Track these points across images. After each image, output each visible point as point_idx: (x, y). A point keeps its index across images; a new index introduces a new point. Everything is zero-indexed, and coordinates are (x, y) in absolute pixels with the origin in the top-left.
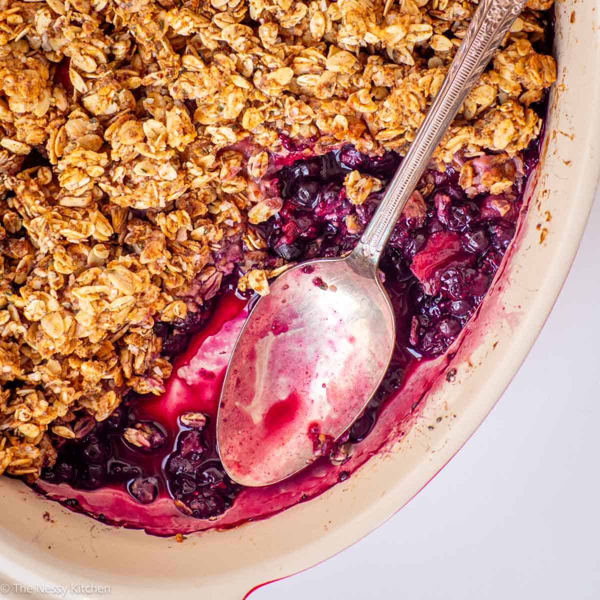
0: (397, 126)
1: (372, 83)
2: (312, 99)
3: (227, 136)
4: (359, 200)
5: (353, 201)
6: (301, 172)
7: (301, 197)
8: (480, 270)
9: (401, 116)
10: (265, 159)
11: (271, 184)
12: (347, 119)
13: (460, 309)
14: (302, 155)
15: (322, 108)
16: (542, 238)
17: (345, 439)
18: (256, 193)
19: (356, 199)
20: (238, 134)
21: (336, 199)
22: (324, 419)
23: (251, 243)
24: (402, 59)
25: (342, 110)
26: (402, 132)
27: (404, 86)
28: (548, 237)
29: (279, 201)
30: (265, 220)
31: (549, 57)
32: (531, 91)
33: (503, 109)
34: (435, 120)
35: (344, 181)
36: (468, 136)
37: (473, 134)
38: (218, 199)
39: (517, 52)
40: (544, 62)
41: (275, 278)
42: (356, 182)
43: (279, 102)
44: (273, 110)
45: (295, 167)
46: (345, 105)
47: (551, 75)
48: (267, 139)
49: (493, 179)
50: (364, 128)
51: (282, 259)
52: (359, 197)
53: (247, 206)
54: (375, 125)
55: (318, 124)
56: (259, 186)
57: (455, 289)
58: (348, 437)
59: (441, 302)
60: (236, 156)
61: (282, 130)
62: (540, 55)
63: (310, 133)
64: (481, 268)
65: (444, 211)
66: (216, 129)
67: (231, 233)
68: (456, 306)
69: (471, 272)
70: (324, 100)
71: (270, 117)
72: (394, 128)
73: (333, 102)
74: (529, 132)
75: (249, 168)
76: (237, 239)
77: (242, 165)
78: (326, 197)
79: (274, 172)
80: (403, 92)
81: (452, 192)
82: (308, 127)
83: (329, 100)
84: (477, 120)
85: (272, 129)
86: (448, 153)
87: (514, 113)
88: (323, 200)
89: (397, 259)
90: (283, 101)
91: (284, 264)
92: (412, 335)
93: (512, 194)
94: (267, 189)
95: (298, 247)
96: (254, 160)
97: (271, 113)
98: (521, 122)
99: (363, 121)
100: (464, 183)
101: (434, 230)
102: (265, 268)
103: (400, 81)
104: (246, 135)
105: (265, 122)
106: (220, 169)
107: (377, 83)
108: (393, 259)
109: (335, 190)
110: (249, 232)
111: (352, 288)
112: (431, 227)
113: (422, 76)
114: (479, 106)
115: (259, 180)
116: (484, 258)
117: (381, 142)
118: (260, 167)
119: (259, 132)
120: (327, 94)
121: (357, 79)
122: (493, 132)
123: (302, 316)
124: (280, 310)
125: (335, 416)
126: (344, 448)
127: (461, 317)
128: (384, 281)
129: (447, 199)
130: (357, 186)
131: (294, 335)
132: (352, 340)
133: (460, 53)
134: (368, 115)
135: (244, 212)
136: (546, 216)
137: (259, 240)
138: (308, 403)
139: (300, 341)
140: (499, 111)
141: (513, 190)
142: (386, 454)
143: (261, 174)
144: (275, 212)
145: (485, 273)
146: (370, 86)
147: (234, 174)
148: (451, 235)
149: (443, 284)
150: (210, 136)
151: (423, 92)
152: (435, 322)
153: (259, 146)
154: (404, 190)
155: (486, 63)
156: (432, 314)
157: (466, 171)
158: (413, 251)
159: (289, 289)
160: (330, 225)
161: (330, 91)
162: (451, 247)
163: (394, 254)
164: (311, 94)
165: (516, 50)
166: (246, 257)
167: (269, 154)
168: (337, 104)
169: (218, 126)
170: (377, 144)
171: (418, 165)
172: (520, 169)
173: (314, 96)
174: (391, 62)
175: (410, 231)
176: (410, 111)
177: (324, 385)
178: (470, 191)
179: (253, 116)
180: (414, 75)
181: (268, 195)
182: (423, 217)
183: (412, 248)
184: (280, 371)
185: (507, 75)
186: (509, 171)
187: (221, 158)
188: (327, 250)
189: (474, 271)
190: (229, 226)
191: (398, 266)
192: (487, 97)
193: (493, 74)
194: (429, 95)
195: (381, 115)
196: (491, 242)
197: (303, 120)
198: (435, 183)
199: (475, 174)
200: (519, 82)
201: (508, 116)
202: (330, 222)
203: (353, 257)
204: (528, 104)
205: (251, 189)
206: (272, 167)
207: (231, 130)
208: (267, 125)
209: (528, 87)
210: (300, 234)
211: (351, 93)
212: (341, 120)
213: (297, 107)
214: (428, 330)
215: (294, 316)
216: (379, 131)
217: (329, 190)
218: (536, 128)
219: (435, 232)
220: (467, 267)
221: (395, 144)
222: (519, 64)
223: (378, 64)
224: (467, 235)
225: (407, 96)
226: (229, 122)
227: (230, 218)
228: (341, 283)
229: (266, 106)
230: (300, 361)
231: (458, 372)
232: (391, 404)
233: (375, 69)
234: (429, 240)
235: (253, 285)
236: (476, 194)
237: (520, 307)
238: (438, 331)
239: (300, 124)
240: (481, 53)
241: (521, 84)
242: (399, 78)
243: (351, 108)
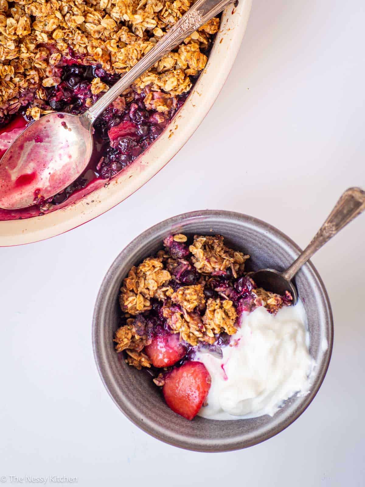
0: (123, 62)
1: (120, 39)
2: (89, 36)
3: (44, 38)
4: (95, 92)
5: (93, 92)
6: (74, 71)
7: (70, 82)
8: (139, 145)
9: (127, 58)
10: (59, 57)
11: (58, 71)
12: (103, 51)
13: (124, 160)
14: (77, 62)
15: (93, 42)
16: (170, 136)
17: (50, 201)
18: (50, 72)
19: (94, 91)
20: (49, 39)
21: (86, 88)
22: (44, 189)
23: (39, 95)
24: (137, 33)
25: (101, 46)
26: (125, 66)
27: (134, 45)
28: (172, 136)
29: (59, 80)
30: (50, 86)
31: (205, 56)
32: (191, 69)
33: (175, 72)
34: (141, 65)
35: (92, 81)
36: (154, 79)
37: (157, 78)
38: (31, 69)
39: (191, 48)
40: (201, 57)
41: (44, 115)
42: (97, 83)
43: (73, 31)
44: (69, 34)
45: (73, 67)
46: (104, 44)
47: (203, 64)
48: (62, 46)
49: (160, 103)
50: (109, 58)
51: (51, 107)
52: (96, 91)
53: (43, 77)
54: (114, 58)
55: (88, 48)
56: (52, 69)
57: (125, 148)
58: (52, 200)
59: (117, 154)
60: (46, 51)
61: (70, 45)
62: (201, 54)
63: (83, 52)
64: (141, 144)
65: (134, 111)
66: (40, 33)
67: (32, 86)
68: (123, 158)
69: (135, 143)
70: (95, 39)
71: (67, 37)
72: (121, 62)
73: (99, 41)
74: (184, 87)
75: (50, 58)
76: (34, 91)
77: (48, 56)
78: (82, 86)
79: (62, 66)
80: (132, 47)
81: (140, 104)
82: (83, 48)
83: (97, 39)
84: (162, 73)
85: (66, 43)
86: (143, 84)
87: (180, 76)
88: (80, 87)
89: (104, 127)
90: (75, 32)
91: (51, 110)
92: (99, 165)
93: (167, 115)
94: (55, 72)
95: (60, 104)
96: (54, 55)
97: (68, 35)
98: (181, 81)
99: (110, 55)
100: (146, 101)
101: (125, 119)
102: (41, 108)
103: (133, 43)
104: (53, 41)
105: (64, 38)
106: (37, 54)
107: (122, 40)
108: (103, 126)
109: (87, 84)
110: (41, 90)
111: (79, 132)
112: (125, 117)
113: (144, 43)
114: (165, 67)
115: (54, 66)
116: (144, 140)
117: (114, 68)
118: (55, 60)
119: (59, 42)
120: (97, 36)
121: (113, 34)
122: (167, 81)
123: (51, 138)
124: (42, 131)
125: (49, 189)
126: (48, 205)
127: (123, 164)
128: (93, 133)
129: (136, 106)
130: (97, 85)
131: (44, 145)
132: (70, 157)
133: (164, 38)
134: (113, 53)
135: (41, 79)
136: (176, 127)
137: (43, 95)
138: (40, 179)
139: (46, 149)
140: (173, 72)
141: (168, 113)
142: (64, 210)
143: (55, 63)
144: (56, 84)
145: (142, 147)
146: (118, 40)
147: (42, 59)
148: (132, 124)
149: (120, 144)
150: (36, 36)
151: (141, 51)
152: (111, 162)
153: (58, 50)
154: (116, 93)
155: (173, 47)
156: (111, 158)
157: (149, 96)
158: (112, 125)
159: (49, 123)
160: (79, 100)
161: (99, 35)
162: (130, 129)
163: (103, 124)
164: (90, 33)
165: (191, 47)
166: (35, 101)
167: (62, 56)
168: (100, 42)
169: (42, 32)
170: (112, 68)
171: (126, 83)
172: (174, 105)
173: (91, 35)
174: (133, 33)
175: (114, 115)
176: (131, 57)
177: (50, 173)
178: (148, 106)
179: (59, 33)
180: (140, 42)
181: (55, 75)
182: (122, 111)
183: (112, 123)
184: (32, 160)
185: (183, 57)
186: (169, 103)
187: (39, 49)
188: (74, 111)
189: (136, 144)
190: (32, 83)
191: (103, 130)
192: (170, 64)
193: (176, 54)
194: (143, 53)
195: (118, 54)
196: (149, 133)
197: (82, 44)
198: (134, 98)
199: (153, 99)
200: (187, 63)
201: (176, 76)
202: (80, 98)
203: (83, 116)
204: (188, 75)
205: (48, 69)
206: (62, 62)
207: (46, 36)
208: (64, 40)
209: (191, 67)
210: (63, 99)
211: (108, 40)
212: (99, 51)
213: (81, 36)
214: (107, 165)
215: (48, 136)
216: (115, 62)
217: (84, 83)
218: (188, 87)
219: (126, 120)
220: (134, 140)
221: (120, 71)
222: (189, 54)
223: (126, 31)
224: (139, 126)
225: (133, 50)
226: (47, 33)
227: (33, 79)
228: (75, 128)
229: (67, 30)
230: (43, 159)
231: (110, 184)
232: (78, 193)
233: (123, 33)
234: (122, 123)
235: (33, 113)
236: (150, 108)
237: (148, 163)
238: (111, 167)
239: (80, 46)
240: (173, 42)
241: (188, 64)
242: (133, 41)
243: (106, 47)
